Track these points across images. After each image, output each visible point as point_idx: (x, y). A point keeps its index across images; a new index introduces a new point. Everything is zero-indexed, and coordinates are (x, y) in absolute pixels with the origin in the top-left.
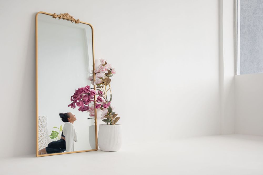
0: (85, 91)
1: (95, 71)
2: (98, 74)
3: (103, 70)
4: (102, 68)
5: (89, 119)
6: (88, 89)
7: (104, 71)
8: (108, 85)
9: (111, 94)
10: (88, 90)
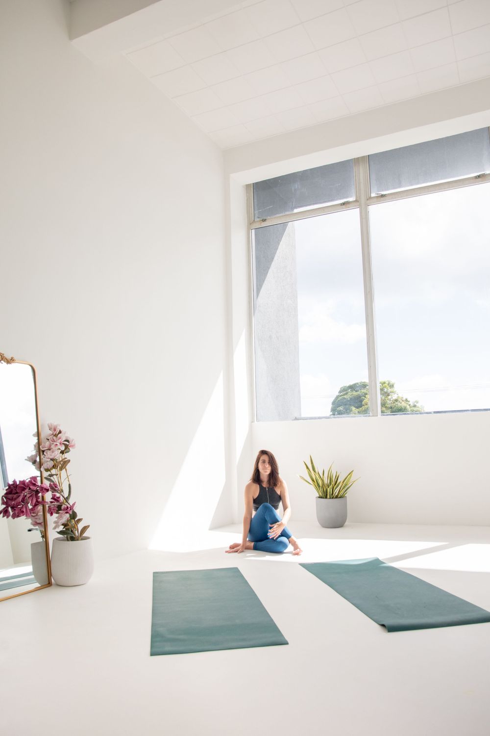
0: (31, 487)
1: (43, 448)
2: (49, 452)
3: (57, 445)
4: (54, 441)
5: (30, 530)
6: (34, 482)
7: (59, 447)
8: (64, 470)
9: (69, 485)
10: (34, 485)
